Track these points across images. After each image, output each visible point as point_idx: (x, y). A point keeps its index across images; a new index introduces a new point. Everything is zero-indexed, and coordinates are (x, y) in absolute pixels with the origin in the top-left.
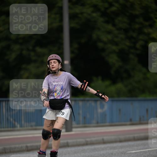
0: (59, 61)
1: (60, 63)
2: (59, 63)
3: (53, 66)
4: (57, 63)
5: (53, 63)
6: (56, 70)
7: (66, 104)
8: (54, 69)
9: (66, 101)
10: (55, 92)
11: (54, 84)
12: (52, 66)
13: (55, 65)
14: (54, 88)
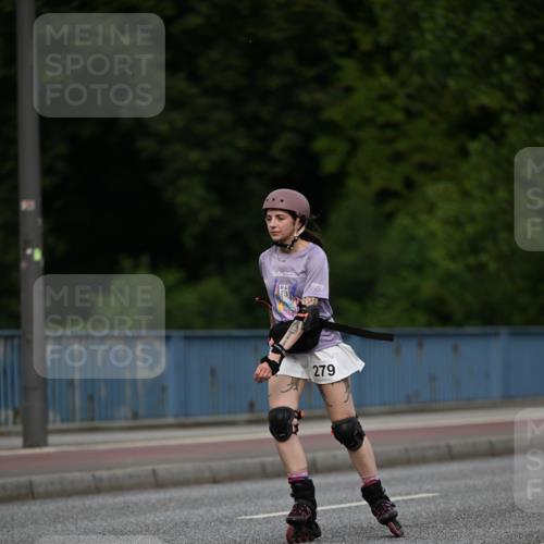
1: (298, 220)
2: (295, 219)
3: (276, 230)
7: (324, 333)
14: (275, 287)
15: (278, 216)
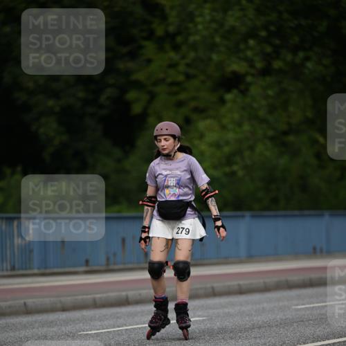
0: (174, 137)
1: (177, 139)
2: (175, 139)
3: (165, 147)
4: (172, 140)
5: (163, 140)
6: (169, 153)
7: (189, 209)
8: (166, 152)
9: (188, 204)
10: (168, 187)
11: (165, 173)
12: (163, 146)
13: (166, 144)
14: (165, 180)
15: (165, 139)
